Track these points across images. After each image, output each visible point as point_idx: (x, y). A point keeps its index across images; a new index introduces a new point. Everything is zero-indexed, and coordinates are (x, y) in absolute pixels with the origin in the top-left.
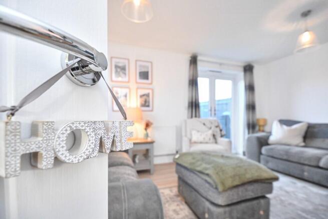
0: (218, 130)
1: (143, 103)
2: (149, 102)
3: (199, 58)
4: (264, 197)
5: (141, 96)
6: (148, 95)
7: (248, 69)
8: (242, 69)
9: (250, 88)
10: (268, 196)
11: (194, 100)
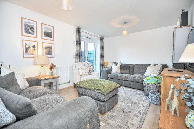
0: (91, 68)
1: (48, 52)
2: (52, 52)
3: (81, 30)
4: (116, 95)
5: (46, 48)
6: (51, 48)
7: (102, 39)
8: (99, 39)
9: (102, 48)
10: (118, 94)
11: (79, 52)
